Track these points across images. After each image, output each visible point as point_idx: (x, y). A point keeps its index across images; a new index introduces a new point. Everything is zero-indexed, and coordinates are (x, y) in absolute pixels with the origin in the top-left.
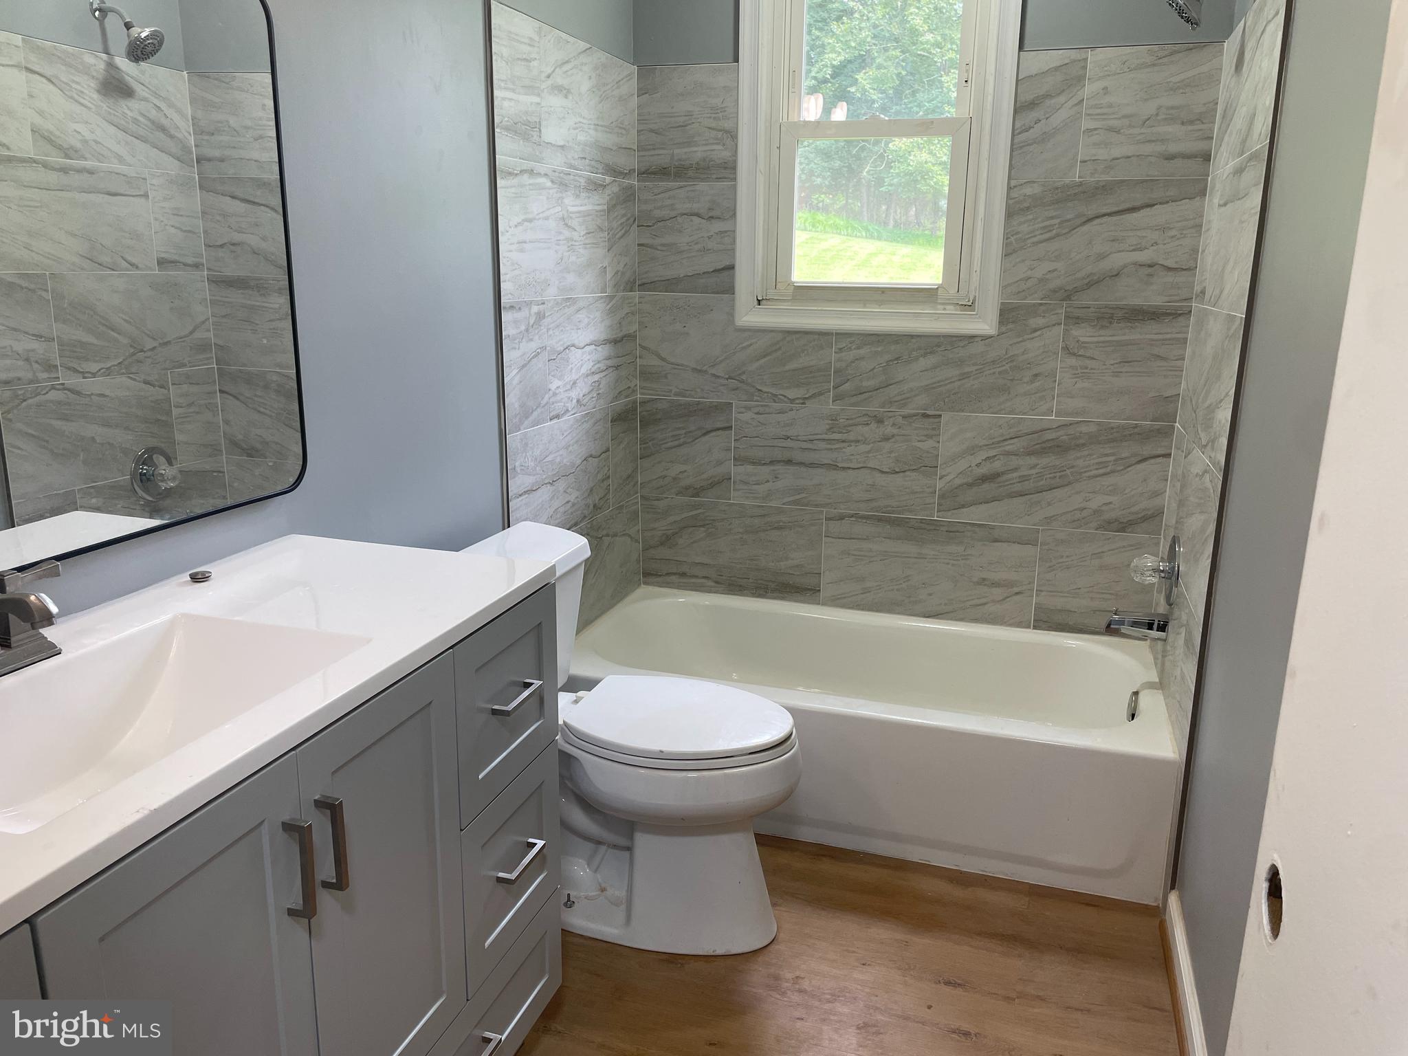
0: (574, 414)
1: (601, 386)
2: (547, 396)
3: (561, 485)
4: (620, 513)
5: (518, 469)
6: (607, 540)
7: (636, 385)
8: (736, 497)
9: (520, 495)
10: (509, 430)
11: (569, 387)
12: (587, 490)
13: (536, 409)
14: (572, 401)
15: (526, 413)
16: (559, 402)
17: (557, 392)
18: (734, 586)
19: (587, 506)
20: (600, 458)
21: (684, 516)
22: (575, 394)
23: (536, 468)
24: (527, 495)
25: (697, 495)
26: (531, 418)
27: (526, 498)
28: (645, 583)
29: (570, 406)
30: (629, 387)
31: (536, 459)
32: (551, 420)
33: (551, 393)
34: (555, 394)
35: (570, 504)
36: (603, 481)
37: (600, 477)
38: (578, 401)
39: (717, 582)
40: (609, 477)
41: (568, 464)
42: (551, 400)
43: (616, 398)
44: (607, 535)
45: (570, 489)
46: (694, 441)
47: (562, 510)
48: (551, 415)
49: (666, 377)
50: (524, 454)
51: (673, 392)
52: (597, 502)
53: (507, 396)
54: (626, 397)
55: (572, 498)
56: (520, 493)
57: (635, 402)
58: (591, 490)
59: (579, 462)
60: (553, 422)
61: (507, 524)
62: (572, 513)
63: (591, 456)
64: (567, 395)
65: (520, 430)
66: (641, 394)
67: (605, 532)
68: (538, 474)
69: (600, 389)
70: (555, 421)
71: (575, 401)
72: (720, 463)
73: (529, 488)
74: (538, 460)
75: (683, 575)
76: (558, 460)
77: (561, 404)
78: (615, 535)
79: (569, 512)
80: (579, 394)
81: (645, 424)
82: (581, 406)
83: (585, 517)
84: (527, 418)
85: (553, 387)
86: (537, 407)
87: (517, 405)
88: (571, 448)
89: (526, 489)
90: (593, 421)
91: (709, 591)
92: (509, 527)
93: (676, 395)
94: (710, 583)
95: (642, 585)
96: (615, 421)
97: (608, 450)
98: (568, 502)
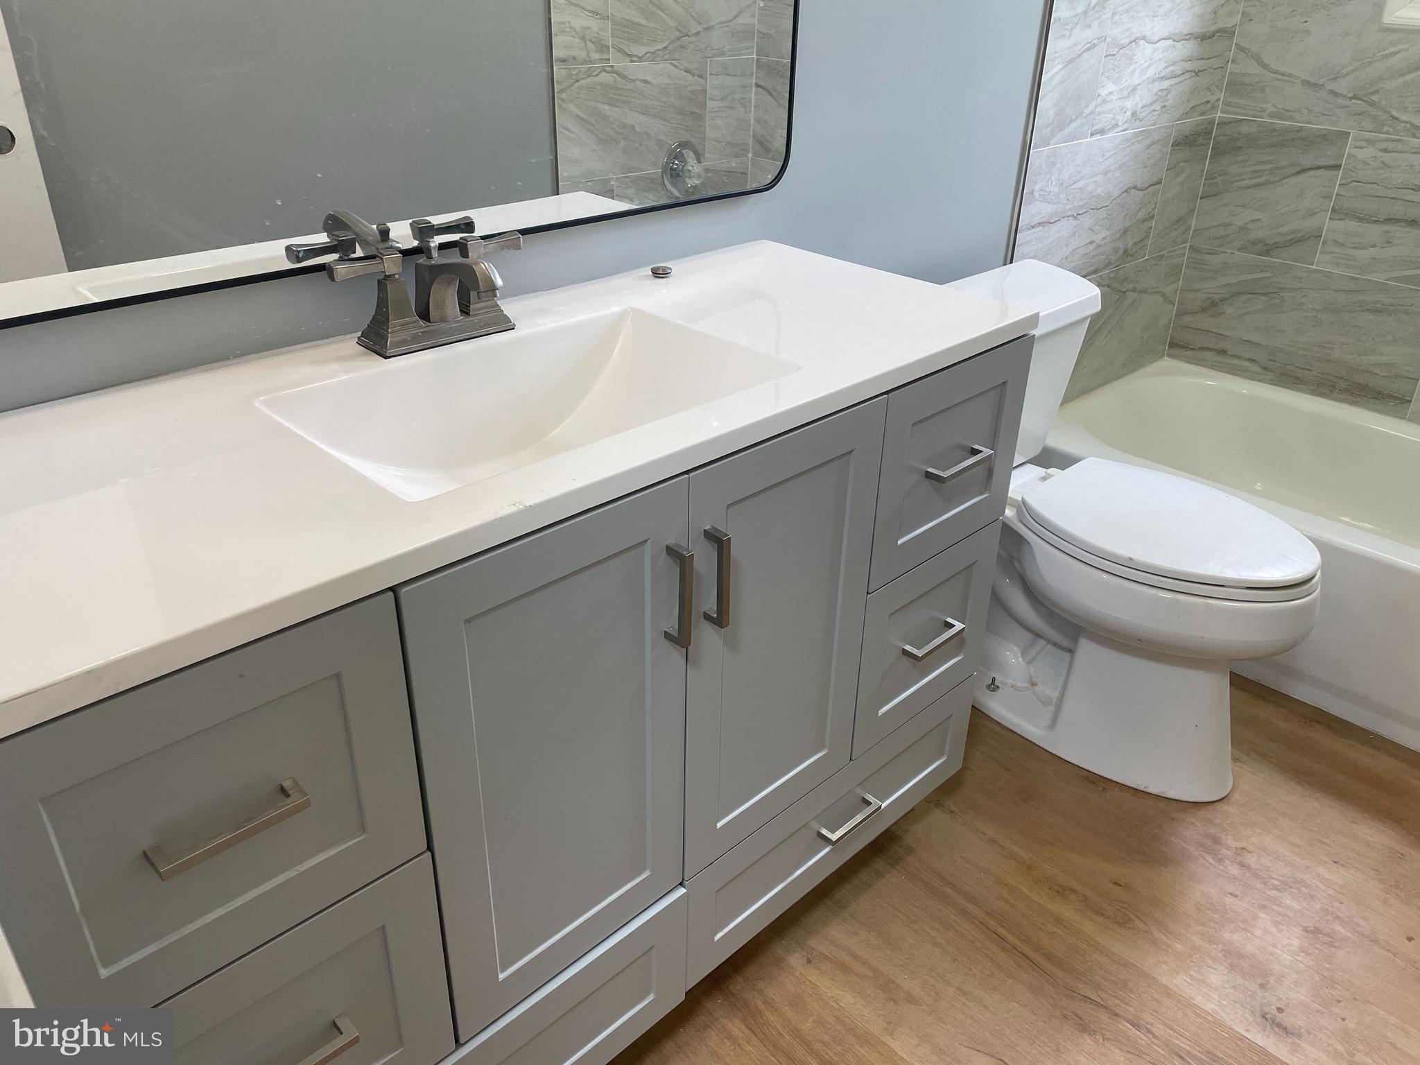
0: (1124, 131)
1: (1169, 97)
2: (1093, 103)
3: (1087, 221)
4: (1157, 264)
5: (1036, 195)
6: (1132, 296)
7: (1219, 100)
8: (1322, 262)
9: (1033, 227)
10: (1035, 144)
11: (1126, 93)
12: (1120, 230)
13: (1075, 119)
14: (1125, 112)
15: (1061, 123)
16: (1108, 113)
17: (1108, 98)
18: (1289, 377)
19: (1116, 250)
20: (1146, 192)
21: (1243, 278)
22: (1129, 104)
23: (1059, 196)
24: (1041, 228)
25: (1267, 253)
26: (1067, 131)
27: (1040, 231)
28: (1170, 355)
29: (1121, 119)
30: (1208, 102)
31: (1062, 184)
32: (1092, 135)
33: (1099, 100)
34: (1105, 102)
35: (1094, 245)
36: (1144, 221)
37: (1140, 216)
38: (1134, 114)
39: (1265, 369)
40: (1153, 217)
41: (1103, 194)
42: (1099, 109)
43: (1186, 115)
44: (1134, 290)
45: (1097, 227)
46: (1280, 180)
47: (1081, 251)
48: (1094, 129)
49: (1263, 91)
50: (1048, 177)
51: (1268, 111)
52: (1129, 246)
53: (1042, 99)
54: (1202, 114)
55: (1099, 238)
56: (1033, 224)
57: (1211, 122)
58: (1125, 231)
59: (1117, 193)
60: (1094, 138)
61: (1009, 259)
62: (1094, 257)
63: (1135, 187)
64: (1121, 104)
65: (1049, 144)
66: (1222, 112)
67: (1131, 286)
68: (1060, 203)
69: (1168, 100)
70: (1098, 137)
71: (1129, 113)
72: (1312, 213)
73: (1044, 220)
74: (1065, 185)
75: (1223, 352)
76: (1090, 188)
77: (1107, 115)
78: (1145, 291)
79: (1091, 254)
80: (1137, 104)
81: (1219, 152)
82: (1135, 120)
83: (1110, 263)
84: (1061, 130)
85: (1104, 92)
86: (1077, 117)
87: (1051, 112)
88: (1109, 175)
89: (1041, 221)
90: (1148, 142)
91: (1252, 378)
92: (1011, 262)
93: (1271, 116)
94: (1256, 368)
95: (1166, 358)
96: (1179, 144)
97: (1159, 182)
98: (1091, 243)
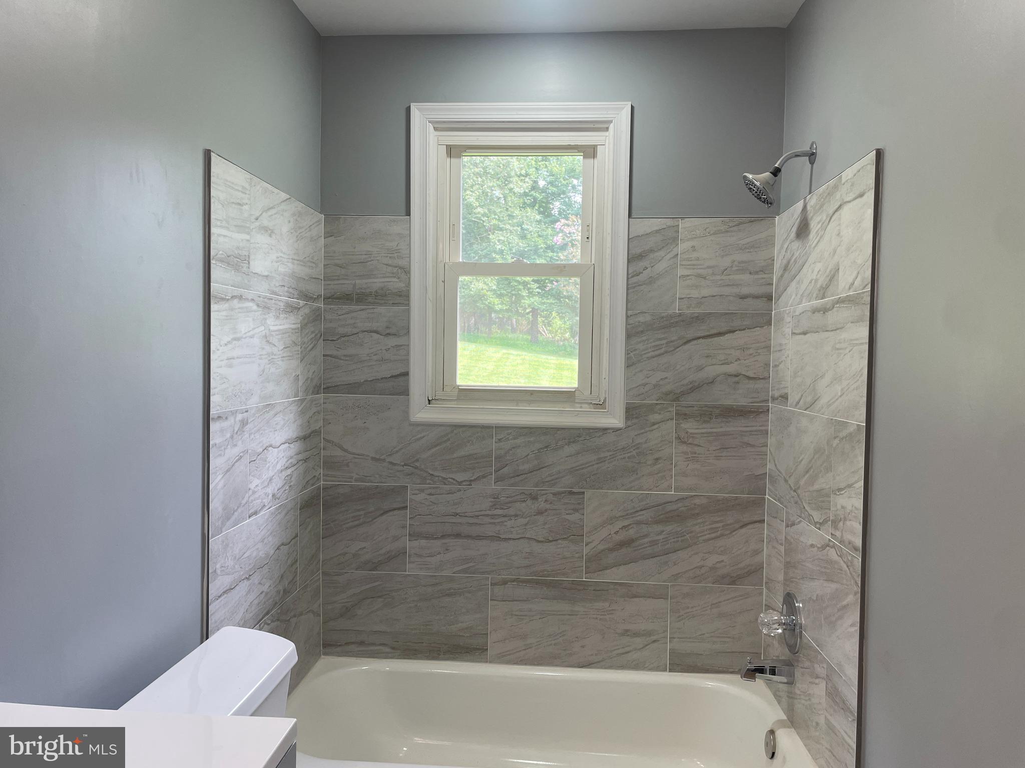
0: (269, 508)
1: (292, 479)
2: (247, 495)
3: (256, 578)
4: (305, 592)
5: (219, 572)
6: (294, 620)
7: (320, 474)
8: (412, 569)
9: (219, 597)
10: (212, 535)
11: (266, 483)
12: (279, 577)
13: (237, 509)
14: (268, 496)
15: (227, 516)
16: (258, 499)
17: (256, 490)
18: (410, 652)
19: (278, 592)
20: (290, 545)
21: (364, 588)
22: (270, 490)
23: (234, 567)
24: (225, 595)
25: (375, 569)
26: (233, 518)
27: (226, 597)
28: (325, 654)
29: (266, 501)
30: (315, 476)
31: (235, 557)
32: (249, 517)
33: (251, 492)
34: (254, 492)
35: (264, 594)
36: (292, 565)
37: (289, 562)
38: (273, 495)
39: (393, 648)
40: (297, 561)
41: (263, 556)
42: (252, 498)
43: (304, 488)
44: (295, 616)
45: (264, 580)
46: (372, 520)
47: (256, 602)
48: (250, 512)
49: (347, 465)
50: (225, 555)
51: (354, 478)
52: (286, 586)
53: (212, 502)
54: (313, 485)
55: (265, 588)
56: (219, 595)
57: (319, 488)
58: (282, 576)
59: (272, 552)
60: (251, 519)
61: (205, 635)
62: (265, 603)
63: (283, 544)
64: (264, 491)
65: (222, 532)
66: (324, 481)
67: (292, 614)
68: (236, 572)
69: (292, 481)
70: (254, 517)
71: (270, 496)
72: (396, 538)
73: (228, 588)
74: (237, 558)
75: (362, 643)
76: (254, 554)
77: (258, 501)
78: (301, 614)
79: (263, 601)
80: (274, 489)
81: (327, 507)
82: (275, 499)
83: (276, 603)
84: (228, 519)
85: (252, 486)
86: (238, 507)
87: (220, 509)
88: (266, 541)
89: (225, 589)
90: (284, 513)
91: (387, 656)
92: (207, 638)
93: (356, 480)
94: (387, 650)
95: (322, 656)
96: (302, 509)
97: (296, 536)
98: (261, 593)
